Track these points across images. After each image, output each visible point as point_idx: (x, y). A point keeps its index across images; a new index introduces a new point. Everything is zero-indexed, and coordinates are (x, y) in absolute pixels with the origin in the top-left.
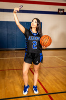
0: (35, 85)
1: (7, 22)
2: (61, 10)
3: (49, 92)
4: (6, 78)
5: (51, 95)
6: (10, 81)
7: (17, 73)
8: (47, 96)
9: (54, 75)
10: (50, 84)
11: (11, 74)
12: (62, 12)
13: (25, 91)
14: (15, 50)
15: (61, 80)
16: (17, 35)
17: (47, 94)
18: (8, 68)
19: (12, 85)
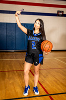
0: (35, 86)
1: (7, 24)
2: (61, 12)
3: (50, 93)
4: (6, 80)
5: (52, 96)
6: (10, 82)
7: (17, 74)
8: (48, 96)
9: (54, 76)
10: (50, 85)
11: (11, 76)
12: (61, 14)
13: (26, 92)
14: (15, 51)
15: (61, 81)
16: (17, 37)
17: (48, 94)
18: (8, 69)
19: (12, 87)
